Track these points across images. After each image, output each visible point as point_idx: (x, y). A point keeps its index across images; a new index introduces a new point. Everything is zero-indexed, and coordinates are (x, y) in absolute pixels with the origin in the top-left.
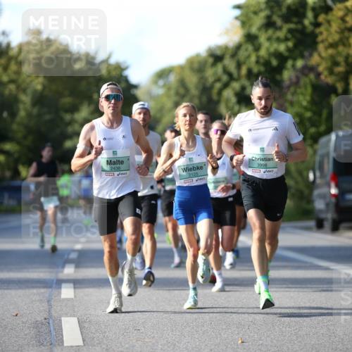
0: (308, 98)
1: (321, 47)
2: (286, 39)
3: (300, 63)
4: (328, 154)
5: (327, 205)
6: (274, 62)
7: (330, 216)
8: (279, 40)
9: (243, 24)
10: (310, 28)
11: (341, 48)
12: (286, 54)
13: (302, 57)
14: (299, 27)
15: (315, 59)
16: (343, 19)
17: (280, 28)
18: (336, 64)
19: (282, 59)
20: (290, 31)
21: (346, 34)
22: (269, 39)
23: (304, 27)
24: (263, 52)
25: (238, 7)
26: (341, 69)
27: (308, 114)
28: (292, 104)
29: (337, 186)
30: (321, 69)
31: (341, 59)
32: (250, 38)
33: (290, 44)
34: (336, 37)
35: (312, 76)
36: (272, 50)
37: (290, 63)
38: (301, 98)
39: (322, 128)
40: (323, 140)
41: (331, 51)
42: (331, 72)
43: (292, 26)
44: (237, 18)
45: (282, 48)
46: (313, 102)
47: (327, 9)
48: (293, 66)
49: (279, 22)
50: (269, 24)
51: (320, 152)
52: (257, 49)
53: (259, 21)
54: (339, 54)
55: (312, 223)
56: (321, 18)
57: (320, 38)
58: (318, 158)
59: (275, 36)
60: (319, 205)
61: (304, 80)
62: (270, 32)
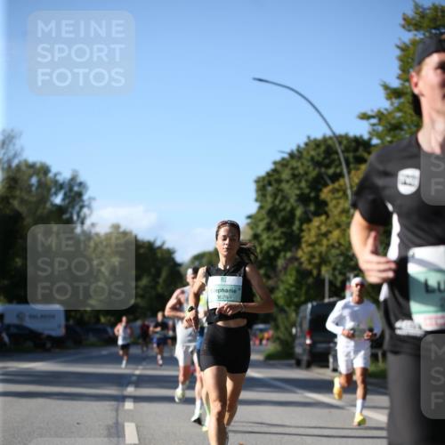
0: (293, 278)
1: (304, 245)
2: (280, 238)
3: (289, 255)
4: (305, 317)
5: (304, 350)
6: (272, 253)
7: (305, 358)
8: (275, 239)
9: (252, 228)
10: (297, 232)
11: (317, 247)
12: (280, 248)
13: (290, 250)
14: (289, 231)
15: (300, 253)
16: (319, 228)
17: (276, 231)
18: (313, 257)
19: (277, 251)
20: (283, 233)
21: (321, 237)
22: (268, 238)
23: (293, 231)
24: (265, 247)
25: (249, 217)
26: (316, 260)
27: (293, 289)
28: (282, 282)
29: (311, 338)
30: (303, 259)
31: (316, 254)
32: (256, 237)
33: (283, 241)
34: (314, 239)
35: (296, 264)
36: (270, 245)
37: (282, 254)
38: (289, 277)
39: (303, 298)
40: (303, 308)
41: (310, 249)
42: (310, 262)
43: (284, 230)
44: (248, 224)
45: (277, 243)
46: (297, 281)
47: (309, 221)
48: (285, 256)
49: (275, 226)
50: (269, 228)
51: (301, 315)
52: (261, 244)
53: (262, 225)
54: (315, 250)
55: (293, 362)
56: (305, 227)
57: (304, 240)
58: (299, 320)
59: (272, 236)
60: (298, 350)
61: (291, 266)
62: (270, 233)
